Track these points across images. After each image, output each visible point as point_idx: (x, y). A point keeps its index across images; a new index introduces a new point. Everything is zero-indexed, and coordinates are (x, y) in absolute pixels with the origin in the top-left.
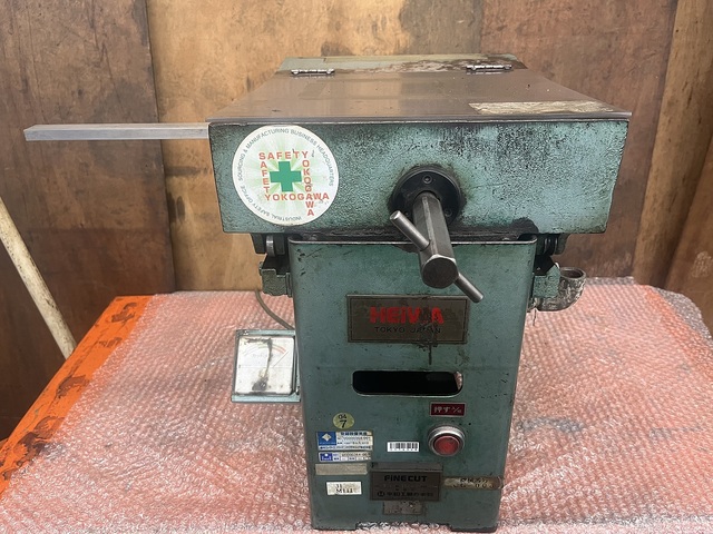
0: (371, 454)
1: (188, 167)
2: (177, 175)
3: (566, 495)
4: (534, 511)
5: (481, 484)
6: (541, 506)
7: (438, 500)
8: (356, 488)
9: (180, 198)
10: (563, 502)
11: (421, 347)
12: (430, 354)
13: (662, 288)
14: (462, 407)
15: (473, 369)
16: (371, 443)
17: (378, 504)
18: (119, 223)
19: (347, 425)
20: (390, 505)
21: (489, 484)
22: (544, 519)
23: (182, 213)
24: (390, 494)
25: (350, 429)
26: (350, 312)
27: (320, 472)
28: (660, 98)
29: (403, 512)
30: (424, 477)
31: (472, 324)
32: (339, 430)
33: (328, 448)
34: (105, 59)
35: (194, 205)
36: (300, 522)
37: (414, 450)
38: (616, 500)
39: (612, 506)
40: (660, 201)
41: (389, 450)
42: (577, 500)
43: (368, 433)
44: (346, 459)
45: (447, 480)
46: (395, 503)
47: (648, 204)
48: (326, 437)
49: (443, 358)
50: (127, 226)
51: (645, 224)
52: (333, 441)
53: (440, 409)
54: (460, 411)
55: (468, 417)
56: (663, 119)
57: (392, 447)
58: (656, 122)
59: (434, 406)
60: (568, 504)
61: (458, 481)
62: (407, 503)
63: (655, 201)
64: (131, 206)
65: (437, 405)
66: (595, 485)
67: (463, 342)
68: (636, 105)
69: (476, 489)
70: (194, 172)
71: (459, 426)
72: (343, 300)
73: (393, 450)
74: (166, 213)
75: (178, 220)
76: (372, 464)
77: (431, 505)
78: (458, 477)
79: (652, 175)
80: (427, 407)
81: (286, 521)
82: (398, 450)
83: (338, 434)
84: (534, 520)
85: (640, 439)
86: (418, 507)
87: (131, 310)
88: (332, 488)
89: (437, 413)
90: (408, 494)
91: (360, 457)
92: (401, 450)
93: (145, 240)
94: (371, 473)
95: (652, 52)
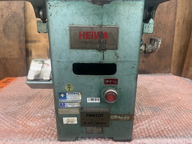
0: (80, 103)
1: (34, 40)
2: (30, 43)
3: (158, 129)
4: (146, 134)
5: (125, 118)
6: (149, 132)
7: (108, 126)
8: (75, 121)
9: (31, 50)
10: (157, 131)
11: (100, 51)
12: (103, 55)
13: (180, 76)
14: (117, 80)
15: (121, 62)
16: (80, 98)
17: (84, 128)
18: (10, 56)
19: (71, 89)
20: (89, 129)
21: (128, 118)
22: (150, 136)
23: (31, 55)
24: (89, 123)
25: (72, 91)
26: (70, 34)
27: (60, 113)
28: (175, 20)
29: (94, 132)
30: (102, 115)
31: (120, 40)
32: (67, 92)
33: (63, 101)
34: (10, 5)
35: (35, 52)
36: (53, 138)
37: (98, 102)
38: (177, 131)
39: (176, 132)
40: (177, 53)
41: (88, 102)
42: (162, 131)
43: (80, 93)
44: (70, 106)
45: (112, 116)
46: (91, 128)
47: (173, 54)
48: (62, 95)
49: (109, 57)
50: (12, 57)
51: (173, 60)
52: (65, 97)
53: (108, 81)
54: (116, 82)
55: (119, 85)
56: (176, 28)
57: (89, 100)
58: (175, 27)
59: (105, 80)
60: (159, 132)
61: (116, 117)
62: (96, 127)
63: (175, 53)
64: (14, 50)
65: (107, 80)
66: (168, 126)
67: (117, 49)
68: (168, 22)
69: (123, 120)
70: (35, 42)
71: (116, 89)
72: (68, 28)
73: (90, 102)
74: (25, 52)
75: (30, 57)
76: (81, 108)
77: (106, 129)
78: (115, 115)
79: (174, 45)
80: (103, 81)
81: (47, 138)
82: (91, 102)
83: (67, 94)
84: (146, 137)
85: (182, 112)
86: (100, 130)
87: (9, 80)
88: (65, 120)
89: (107, 83)
90: (97, 123)
91: (77, 105)
92: (93, 102)
93: (18, 61)
94: (81, 113)
95: (172, 6)
